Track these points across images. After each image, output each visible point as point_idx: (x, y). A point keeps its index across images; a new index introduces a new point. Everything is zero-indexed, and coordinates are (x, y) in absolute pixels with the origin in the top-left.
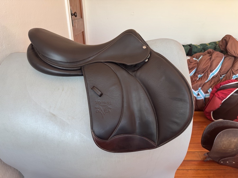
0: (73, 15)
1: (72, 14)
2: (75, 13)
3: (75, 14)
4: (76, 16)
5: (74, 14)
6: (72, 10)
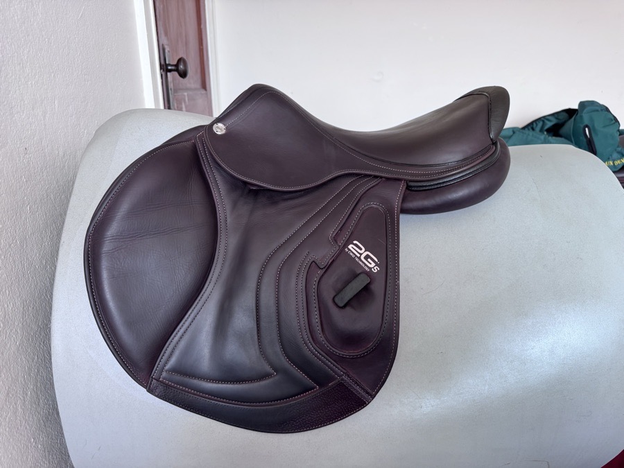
0: (170, 71)
3: (181, 67)
4: (183, 75)
5: (177, 65)
6: (166, 51)
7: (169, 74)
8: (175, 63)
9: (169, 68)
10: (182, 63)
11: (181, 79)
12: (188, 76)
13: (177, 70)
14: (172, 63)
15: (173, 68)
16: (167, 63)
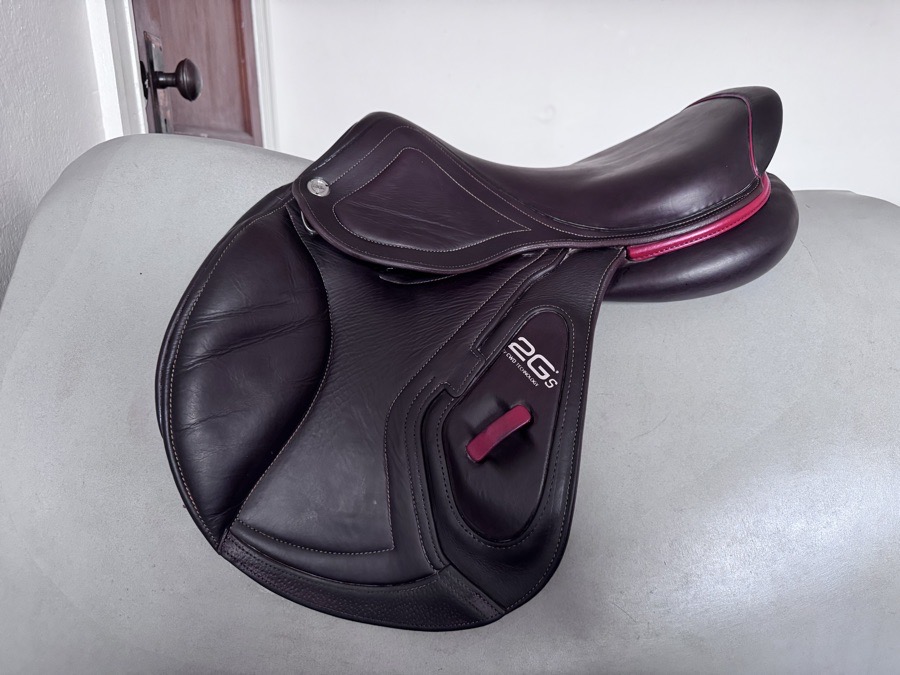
0: (163, 86)
1: (161, 74)
2: (181, 64)
3: (185, 78)
4: (190, 93)
5: (176, 75)
6: (153, 46)
7: (160, 92)
8: (173, 71)
9: (161, 79)
10: (185, 69)
11: (187, 101)
12: (200, 95)
13: (176, 84)
14: (166, 72)
15: (169, 79)
16: (156, 69)
